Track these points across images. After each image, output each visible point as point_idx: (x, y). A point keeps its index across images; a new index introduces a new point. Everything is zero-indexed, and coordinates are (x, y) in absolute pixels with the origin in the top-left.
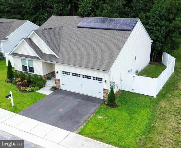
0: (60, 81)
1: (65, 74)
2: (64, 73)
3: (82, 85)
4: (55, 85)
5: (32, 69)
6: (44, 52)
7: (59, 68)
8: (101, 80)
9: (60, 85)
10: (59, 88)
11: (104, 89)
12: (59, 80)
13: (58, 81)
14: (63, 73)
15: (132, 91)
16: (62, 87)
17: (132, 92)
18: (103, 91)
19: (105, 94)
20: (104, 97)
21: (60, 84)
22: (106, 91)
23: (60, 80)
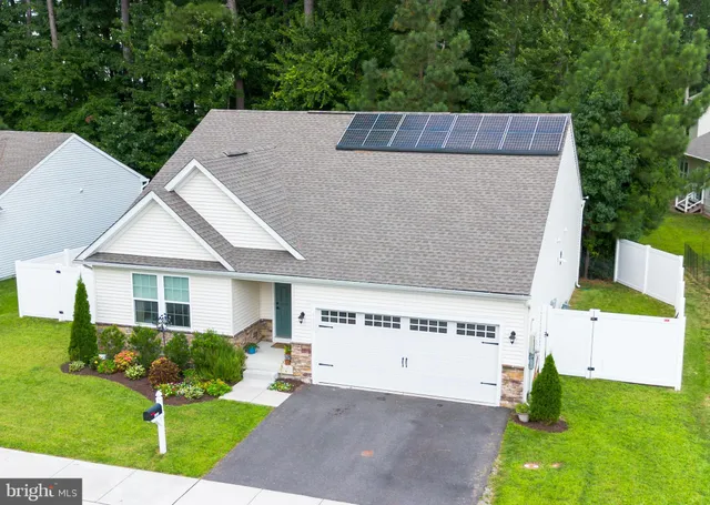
0: (310, 352)
1: (334, 320)
2: (330, 316)
3: (405, 361)
4: (289, 370)
5: (179, 314)
6: (236, 243)
7: (307, 299)
8: (487, 331)
9: (309, 368)
10: (307, 381)
11: (506, 368)
12: (307, 349)
13: (304, 351)
14: (323, 319)
15: (587, 375)
16: (319, 377)
17: (587, 377)
18: (499, 377)
19: (510, 384)
20: (503, 397)
21: (310, 362)
22: (514, 375)
23: (310, 345)
